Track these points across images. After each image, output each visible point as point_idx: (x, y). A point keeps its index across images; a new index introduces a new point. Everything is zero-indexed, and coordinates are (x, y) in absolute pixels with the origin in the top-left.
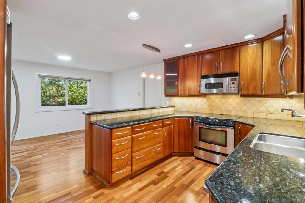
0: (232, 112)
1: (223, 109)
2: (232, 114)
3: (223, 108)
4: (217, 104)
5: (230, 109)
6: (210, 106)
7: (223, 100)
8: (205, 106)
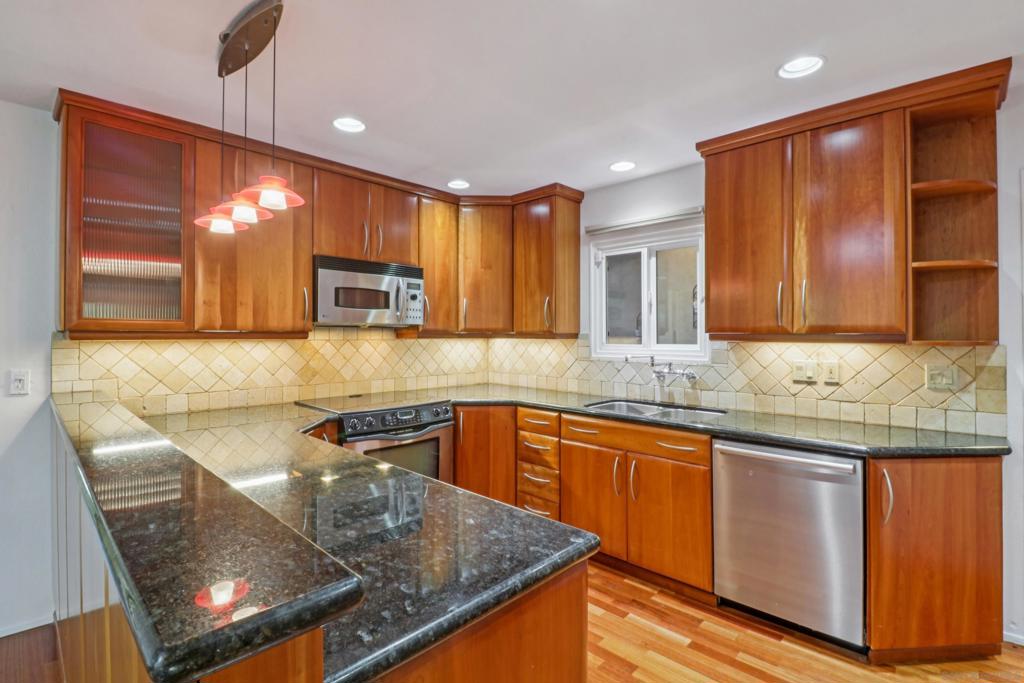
0: (373, 382)
1: (348, 378)
2: (373, 391)
3: (347, 374)
4: (328, 361)
5: (367, 376)
6: (307, 374)
7: (347, 349)
8: (287, 375)
